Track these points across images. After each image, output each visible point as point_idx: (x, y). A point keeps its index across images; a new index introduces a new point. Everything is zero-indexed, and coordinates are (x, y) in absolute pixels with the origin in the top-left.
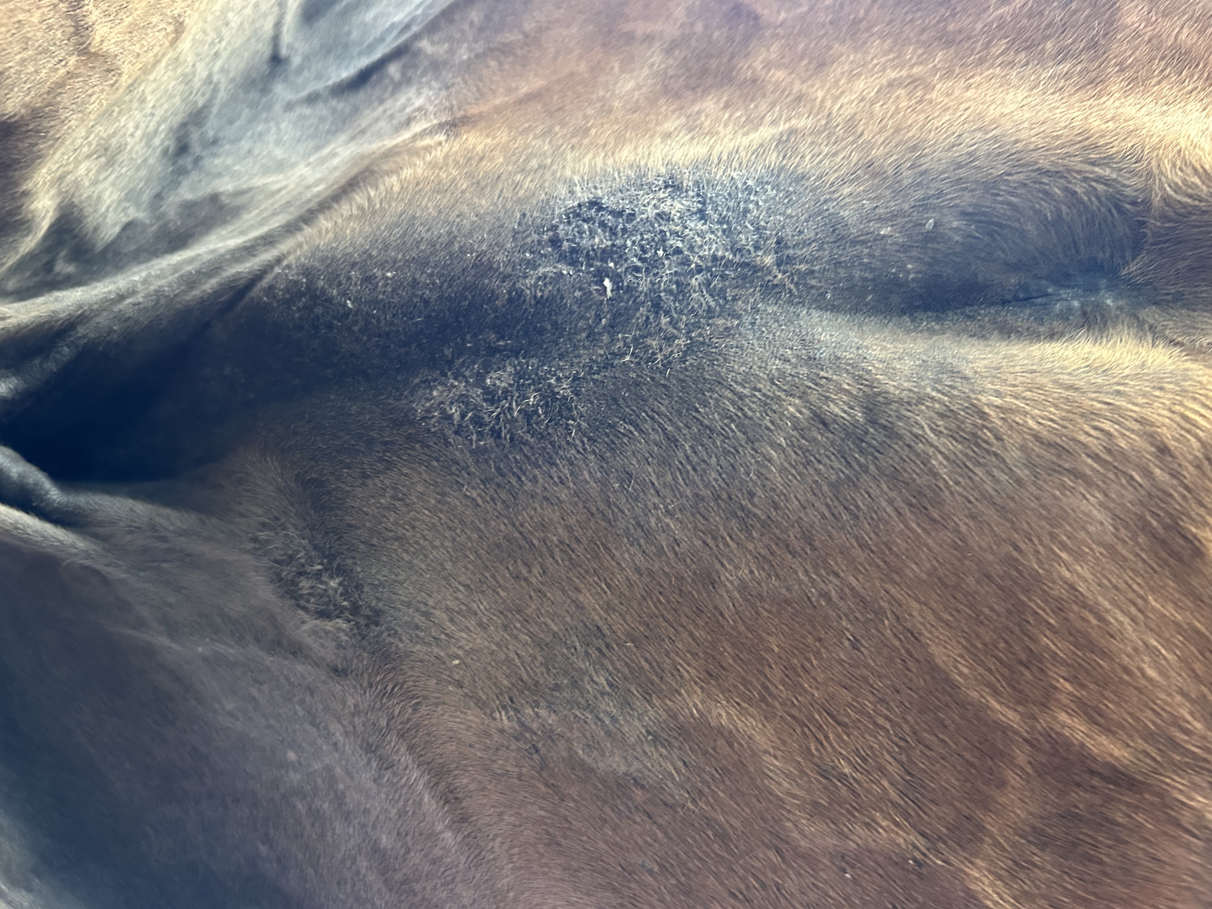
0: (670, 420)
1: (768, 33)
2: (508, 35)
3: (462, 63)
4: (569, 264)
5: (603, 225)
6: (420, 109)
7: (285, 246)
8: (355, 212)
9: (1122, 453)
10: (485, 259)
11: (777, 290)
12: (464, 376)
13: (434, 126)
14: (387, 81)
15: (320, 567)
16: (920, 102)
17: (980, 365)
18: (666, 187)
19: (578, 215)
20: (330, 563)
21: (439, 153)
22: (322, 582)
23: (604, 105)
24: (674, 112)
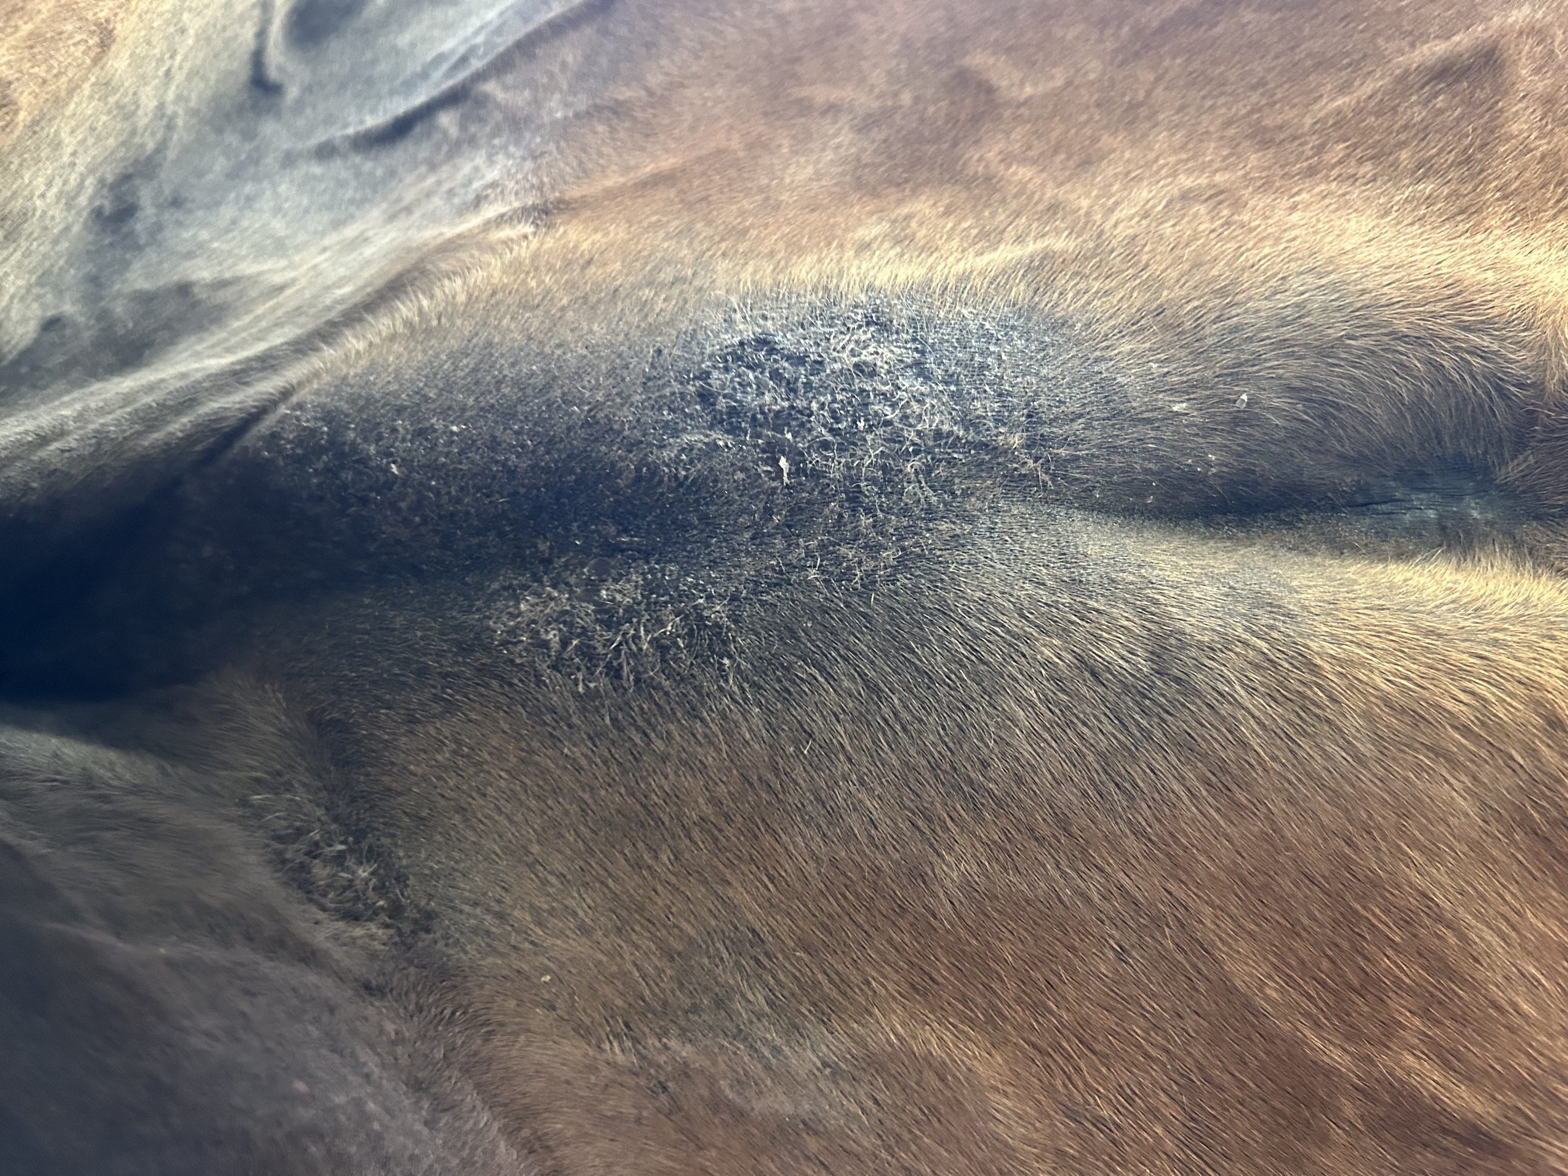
0: (872, 662)
1: (1007, 113)
2: (624, 89)
3: (554, 123)
4: (728, 432)
5: (776, 375)
6: (494, 185)
7: (293, 374)
8: (400, 329)
9: (1501, 725)
10: (601, 415)
11: (1026, 483)
12: (567, 584)
13: (515, 211)
14: (437, 136)
15: (342, 847)
16: (1227, 224)
17: (1309, 596)
18: (868, 324)
19: (740, 358)
20: (357, 842)
21: (523, 250)
22: (347, 870)
23: (767, 199)
24: (871, 214)
